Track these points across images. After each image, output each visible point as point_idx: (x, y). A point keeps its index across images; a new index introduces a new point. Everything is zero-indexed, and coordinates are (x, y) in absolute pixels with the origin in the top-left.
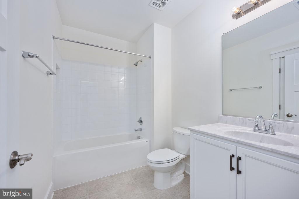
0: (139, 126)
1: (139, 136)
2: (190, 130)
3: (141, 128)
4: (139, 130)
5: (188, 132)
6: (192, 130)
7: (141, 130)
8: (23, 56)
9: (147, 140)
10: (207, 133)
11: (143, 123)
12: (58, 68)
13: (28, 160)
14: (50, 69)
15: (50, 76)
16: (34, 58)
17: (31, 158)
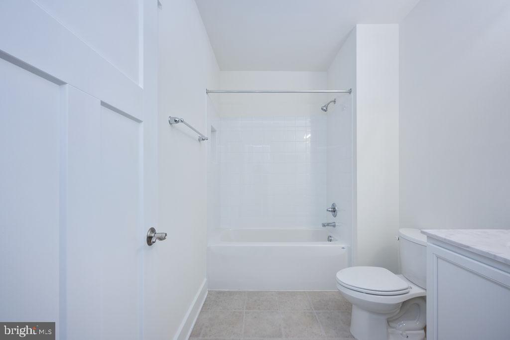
0: (330, 218)
1: (331, 237)
2: (428, 237)
3: (334, 223)
4: (331, 226)
5: (423, 239)
6: (430, 237)
7: (334, 226)
8: (170, 123)
9: (343, 246)
10: (468, 247)
11: (339, 214)
12: (213, 131)
13: (161, 239)
14: (200, 134)
15: (202, 142)
16: (180, 123)
17: (165, 238)
